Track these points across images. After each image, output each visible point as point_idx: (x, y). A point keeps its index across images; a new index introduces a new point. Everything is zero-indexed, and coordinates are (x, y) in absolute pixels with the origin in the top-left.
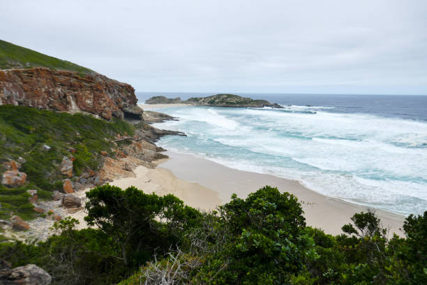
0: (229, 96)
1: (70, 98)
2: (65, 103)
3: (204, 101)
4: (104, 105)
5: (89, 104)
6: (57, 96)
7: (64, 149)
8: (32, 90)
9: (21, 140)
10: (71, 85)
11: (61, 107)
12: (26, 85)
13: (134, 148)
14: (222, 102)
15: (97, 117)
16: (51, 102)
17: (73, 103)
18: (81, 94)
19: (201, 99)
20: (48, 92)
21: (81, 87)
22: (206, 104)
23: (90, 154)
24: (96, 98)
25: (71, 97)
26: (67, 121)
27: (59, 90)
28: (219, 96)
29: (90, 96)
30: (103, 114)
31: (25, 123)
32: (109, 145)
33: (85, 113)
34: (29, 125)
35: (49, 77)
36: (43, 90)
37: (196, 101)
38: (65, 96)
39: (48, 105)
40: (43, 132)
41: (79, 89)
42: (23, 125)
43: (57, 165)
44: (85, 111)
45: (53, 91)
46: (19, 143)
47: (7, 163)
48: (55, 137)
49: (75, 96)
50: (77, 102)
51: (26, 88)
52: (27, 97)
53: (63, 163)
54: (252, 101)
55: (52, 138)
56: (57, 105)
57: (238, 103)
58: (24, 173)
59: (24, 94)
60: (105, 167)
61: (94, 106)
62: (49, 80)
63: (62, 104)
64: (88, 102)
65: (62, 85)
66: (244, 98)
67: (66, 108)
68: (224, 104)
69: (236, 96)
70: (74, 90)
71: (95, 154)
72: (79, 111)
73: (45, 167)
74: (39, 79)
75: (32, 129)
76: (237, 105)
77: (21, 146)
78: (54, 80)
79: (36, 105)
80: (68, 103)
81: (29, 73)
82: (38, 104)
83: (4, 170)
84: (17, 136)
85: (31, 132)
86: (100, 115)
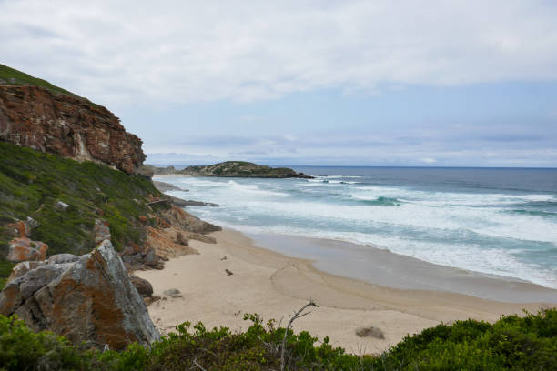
0: (241, 163)
1: (78, 137)
2: (69, 145)
3: (207, 171)
4: (124, 151)
5: (103, 149)
6: (59, 132)
7: (87, 209)
8: (21, 119)
9: (21, 191)
10: (80, 118)
11: (64, 151)
12: (12, 111)
13: (175, 215)
14: (233, 171)
15: (115, 168)
16: (49, 140)
17: (82, 145)
18: (93, 132)
19: (203, 167)
20: (45, 126)
21: (94, 122)
22: (211, 174)
23: (124, 219)
24: (114, 141)
25: (79, 135)
26: (78, 170)
27: (63, 123)
28: (228, 164)
29: (105, 137)
30: (124, 165)
31: (18, 166)
32: (143, 208)
33: (97, 162)
34: (26, 170)
35: (49, 101)
36: (38, 121)
37: (195, 170)
38: (71, 134)
39: (45, 145)
40: (49, 182)
41: (91, 125)
42: (16, 170)
43: (88, 232)
44: (97, 158)
45: (54, 125)
46: (20, 196)
47: (11, 224)
48: (69, 192)
49: (85, 135)
50: (87, 144)
51: (12, 116)
52: (14, 130)
53: (96, 229)
54: (272, 169)
55: (63, 192)
56: (58, 146)
57: (253, 172)
58: (41, 243)
59: (9, 125)
60: (150, 239)
61: (111, 153)
62: (47, 107)
63: (65, 146)
64: (103, 145)
65: (67, 116)
66: (261, 167)
67: (71, 153)
68: (236, 173)
69: (251, 164)
70: (84, 126)
71: (131, 220)
72: (89, 159)
73: (69, 234)
74: (33, 102)
75: (33, 177)
76: (253, 175)
77: (23, 200)
78: (55, 107)
79: (27, 144)
80: (75, 144)
81: (17, 92)
82: (31, 144)
83: (10, 237)
84: (13, 186)
85: (31, 182)
86: (119, 167)
